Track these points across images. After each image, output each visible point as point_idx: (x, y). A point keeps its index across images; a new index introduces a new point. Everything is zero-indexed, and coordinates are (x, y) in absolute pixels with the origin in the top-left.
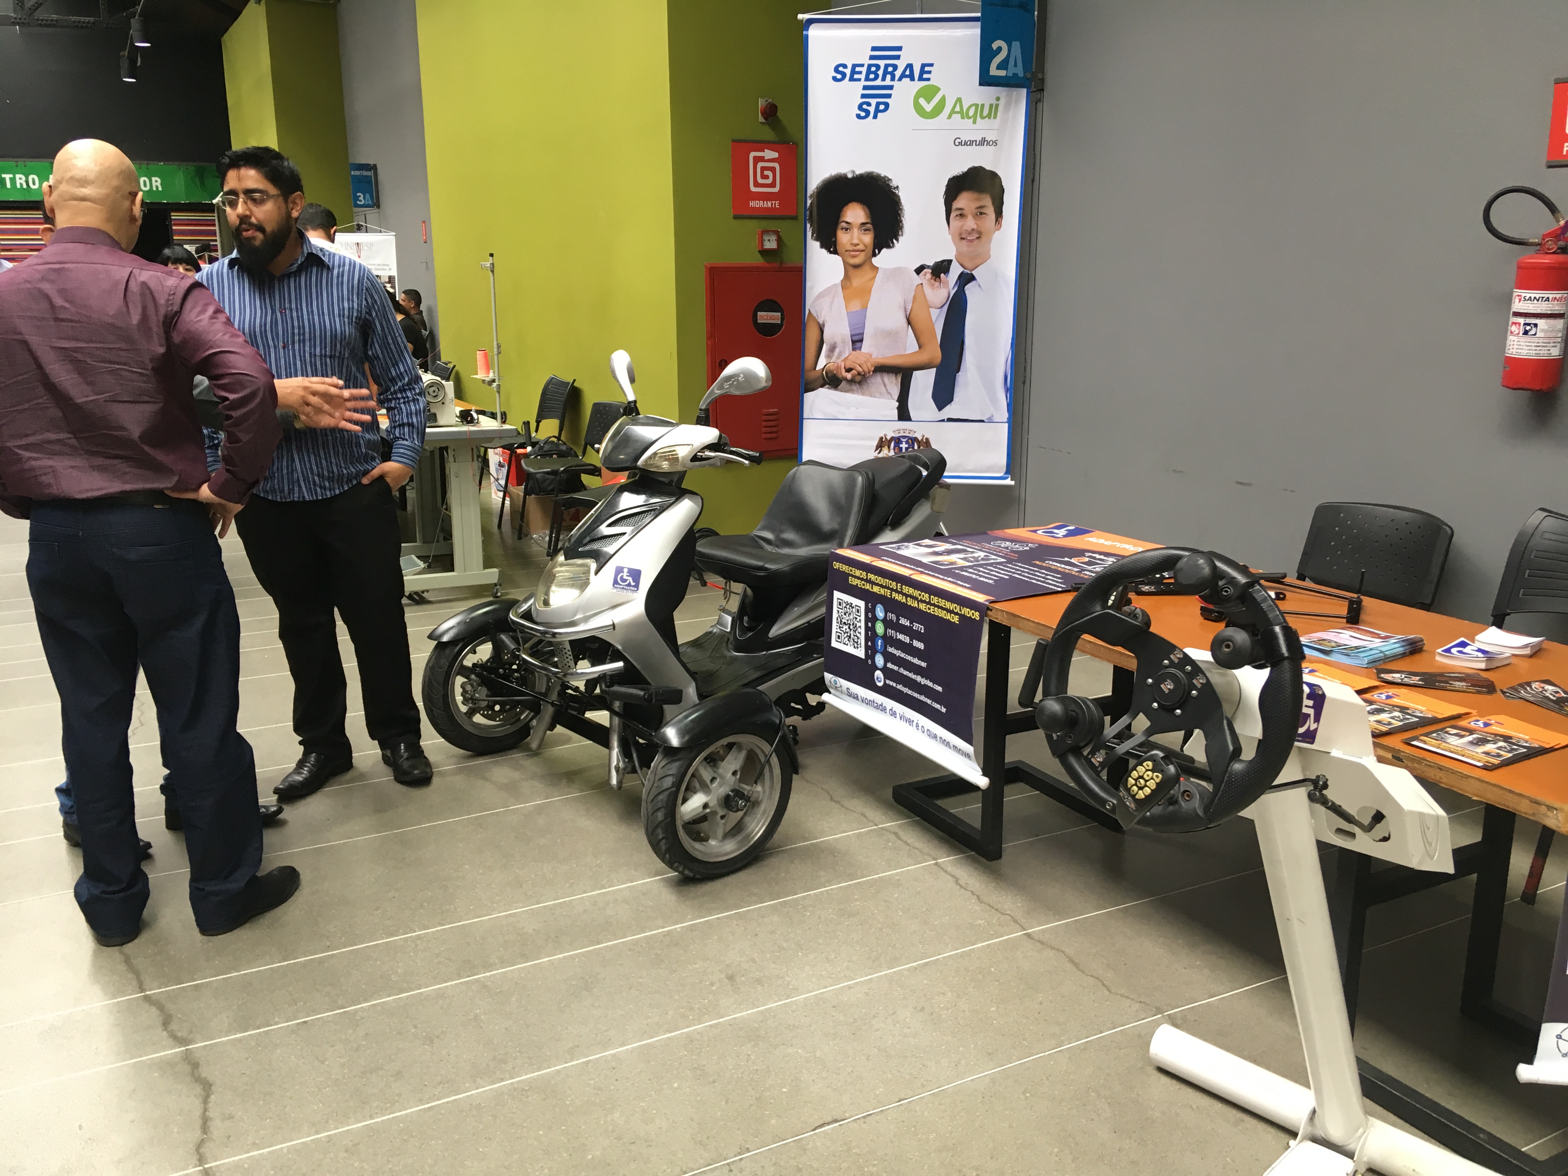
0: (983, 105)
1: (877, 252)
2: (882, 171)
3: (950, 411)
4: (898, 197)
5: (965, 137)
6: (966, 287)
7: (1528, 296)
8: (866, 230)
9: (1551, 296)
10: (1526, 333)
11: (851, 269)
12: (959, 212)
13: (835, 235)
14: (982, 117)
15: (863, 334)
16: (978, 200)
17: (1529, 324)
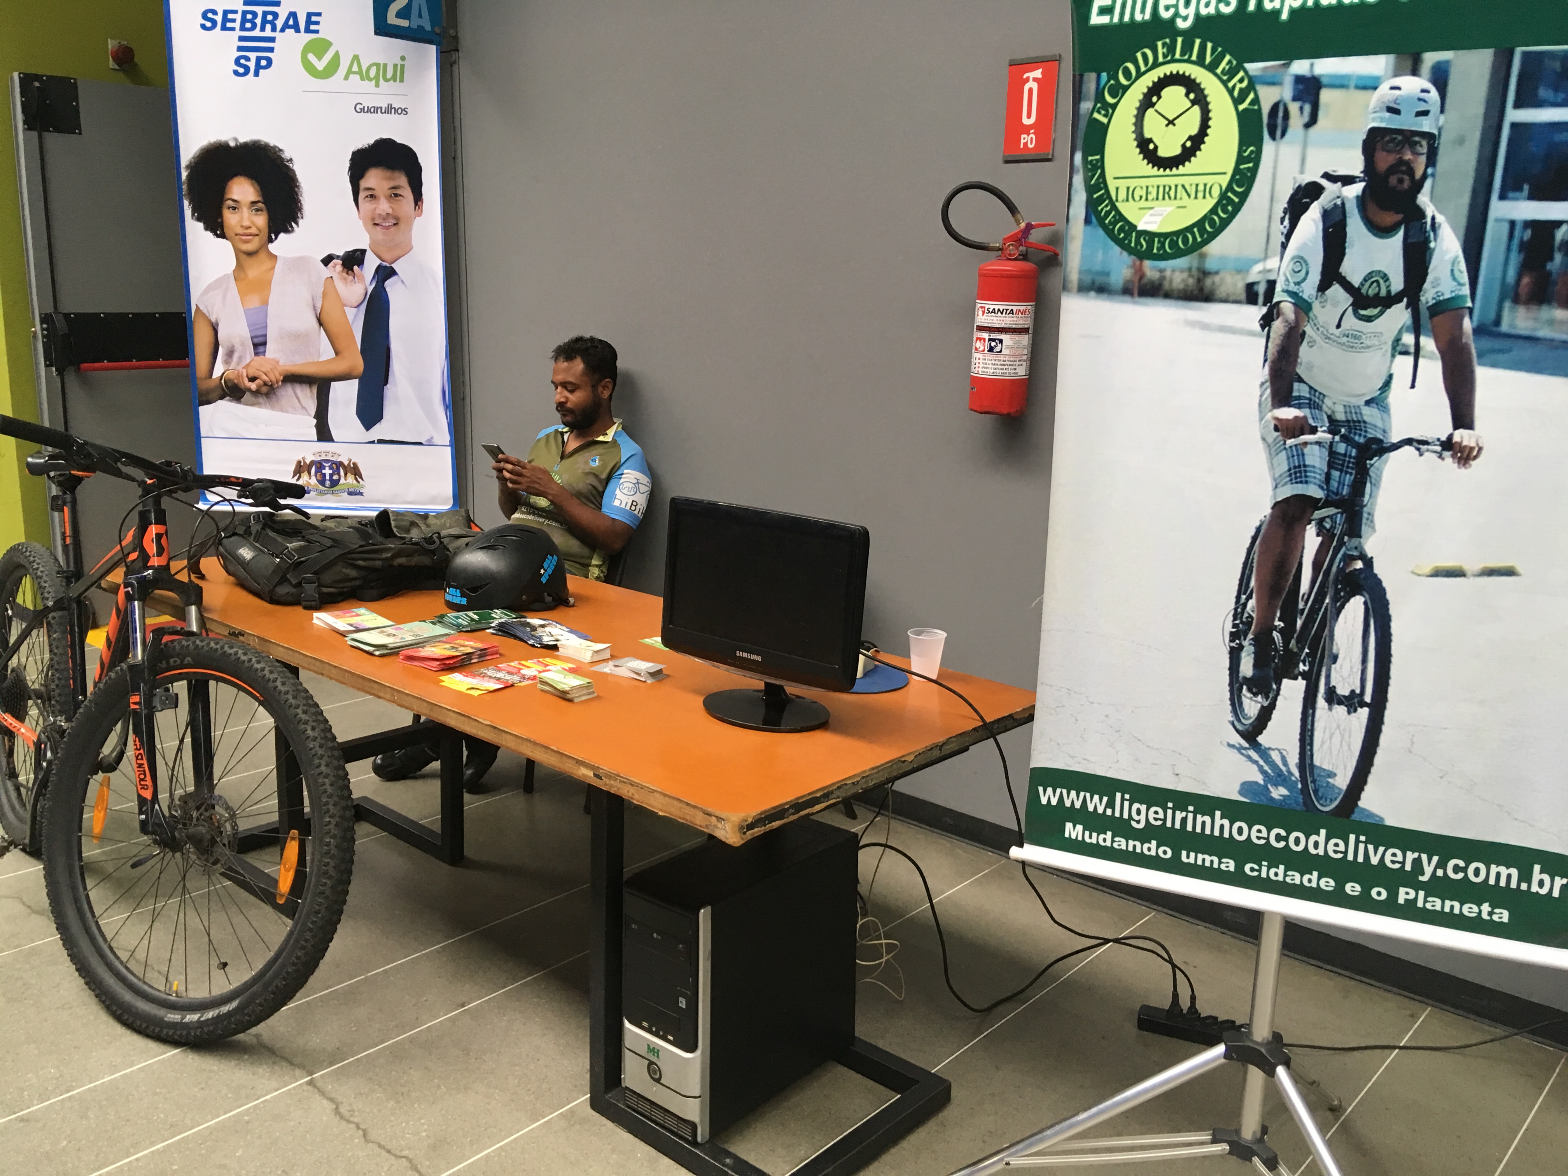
0: (385, 65)
1: (273, 237)
2: (271, 139)
3: (379, 431)
4: (293, 171)
5: (366, 104)
6: (386, 283)
7: (992, 307)
8: (257, 210)
9: (1015, 308)
10: (991, 349)
11: (244, 256)
12: (370, 193)
13: (221, 215)
14: (386, 80)
15: (265, 336)
16: (390, 179)
17: (994, 340)
